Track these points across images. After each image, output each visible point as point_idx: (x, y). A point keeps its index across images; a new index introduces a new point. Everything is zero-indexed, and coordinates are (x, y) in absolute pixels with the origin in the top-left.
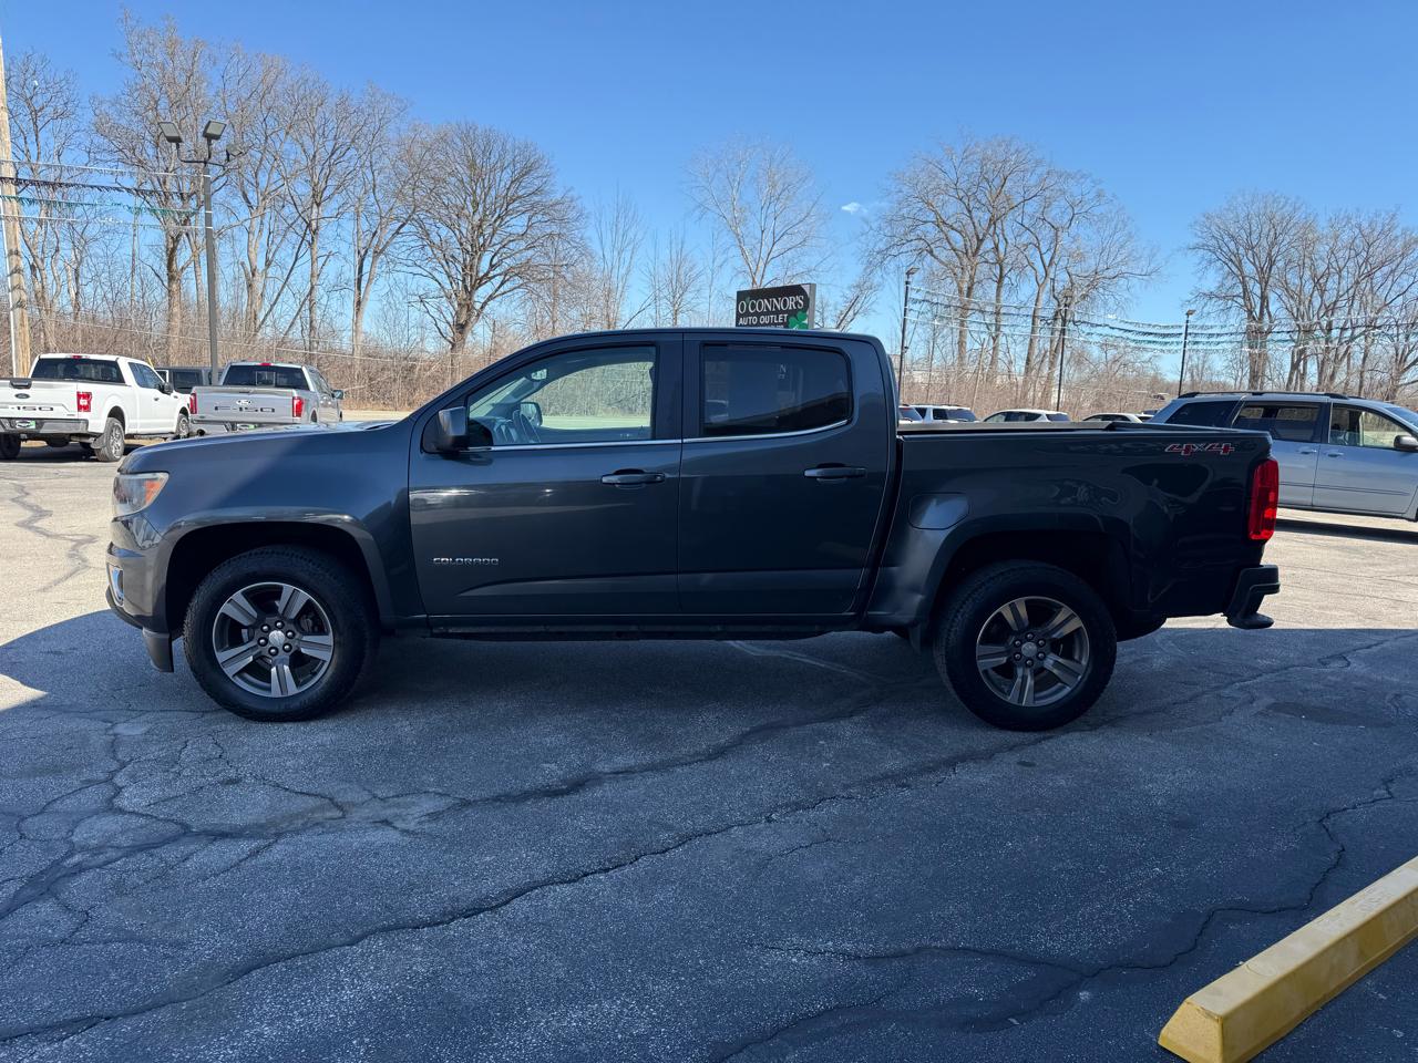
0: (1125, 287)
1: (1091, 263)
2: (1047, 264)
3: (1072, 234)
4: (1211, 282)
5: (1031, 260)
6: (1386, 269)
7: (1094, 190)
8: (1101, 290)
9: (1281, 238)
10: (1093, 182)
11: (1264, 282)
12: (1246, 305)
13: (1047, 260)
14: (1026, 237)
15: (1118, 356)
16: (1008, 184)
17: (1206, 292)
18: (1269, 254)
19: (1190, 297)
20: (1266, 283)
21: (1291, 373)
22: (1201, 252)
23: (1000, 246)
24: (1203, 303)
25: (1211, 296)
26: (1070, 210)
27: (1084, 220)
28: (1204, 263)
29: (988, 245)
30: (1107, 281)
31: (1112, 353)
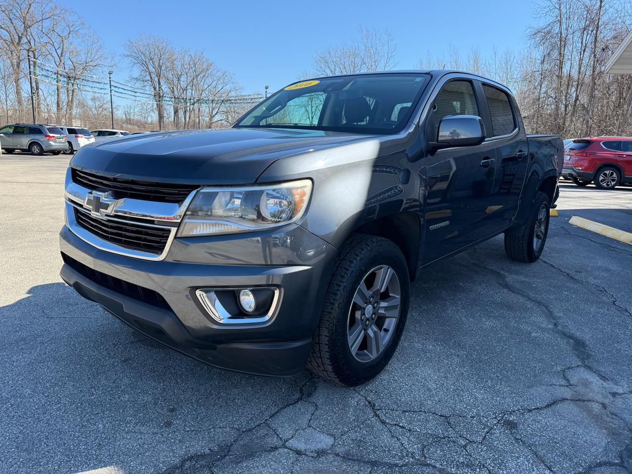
0: (101, 71)
1: (83, 57)
2: (60, 55)
3: (70, 41)
4: (136, 73)
5: (51, 52)
6: (202, 75)
7: (79, 20)
8: (89, 72)
9: (163, 56)
10: (79, 16)
11: (159, 76)
12: (152, 85)
13: (59, 52)
14: (45, 39)
15: (101, 105)
16: (32, 8)
17: (136, 77)
18: (159, 63)
19: (128, 79)
20: (160, 76)
21: (174, 116)
22: (130, 58)
23: (31, 41)
24: (134, 82)
25: (137, 79)
26: (67, 28)
27: (75, 35)
28: (132, 64)
29: (24, 40)
30: (92, 68)
31: (97, 103)
